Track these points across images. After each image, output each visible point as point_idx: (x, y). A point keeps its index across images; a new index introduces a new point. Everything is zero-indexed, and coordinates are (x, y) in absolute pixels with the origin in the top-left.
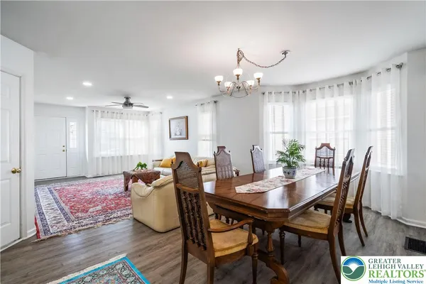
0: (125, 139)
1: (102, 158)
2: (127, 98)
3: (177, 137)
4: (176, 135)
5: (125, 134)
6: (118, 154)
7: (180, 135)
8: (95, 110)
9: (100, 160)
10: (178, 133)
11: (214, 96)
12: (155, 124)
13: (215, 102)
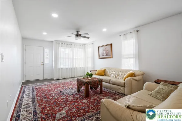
0: (73, 58)
1: (62, 69)
2: (78, 32)
3: (103, 57)
4: (103, 55)
5: (73, 56)
6: (69, 67)
7: (107, 55)
8: (58, 42)
9: (61, 70)
10: (105, 54)
11: (137, 27)
12: (89, 50)
13: (137, 31)
